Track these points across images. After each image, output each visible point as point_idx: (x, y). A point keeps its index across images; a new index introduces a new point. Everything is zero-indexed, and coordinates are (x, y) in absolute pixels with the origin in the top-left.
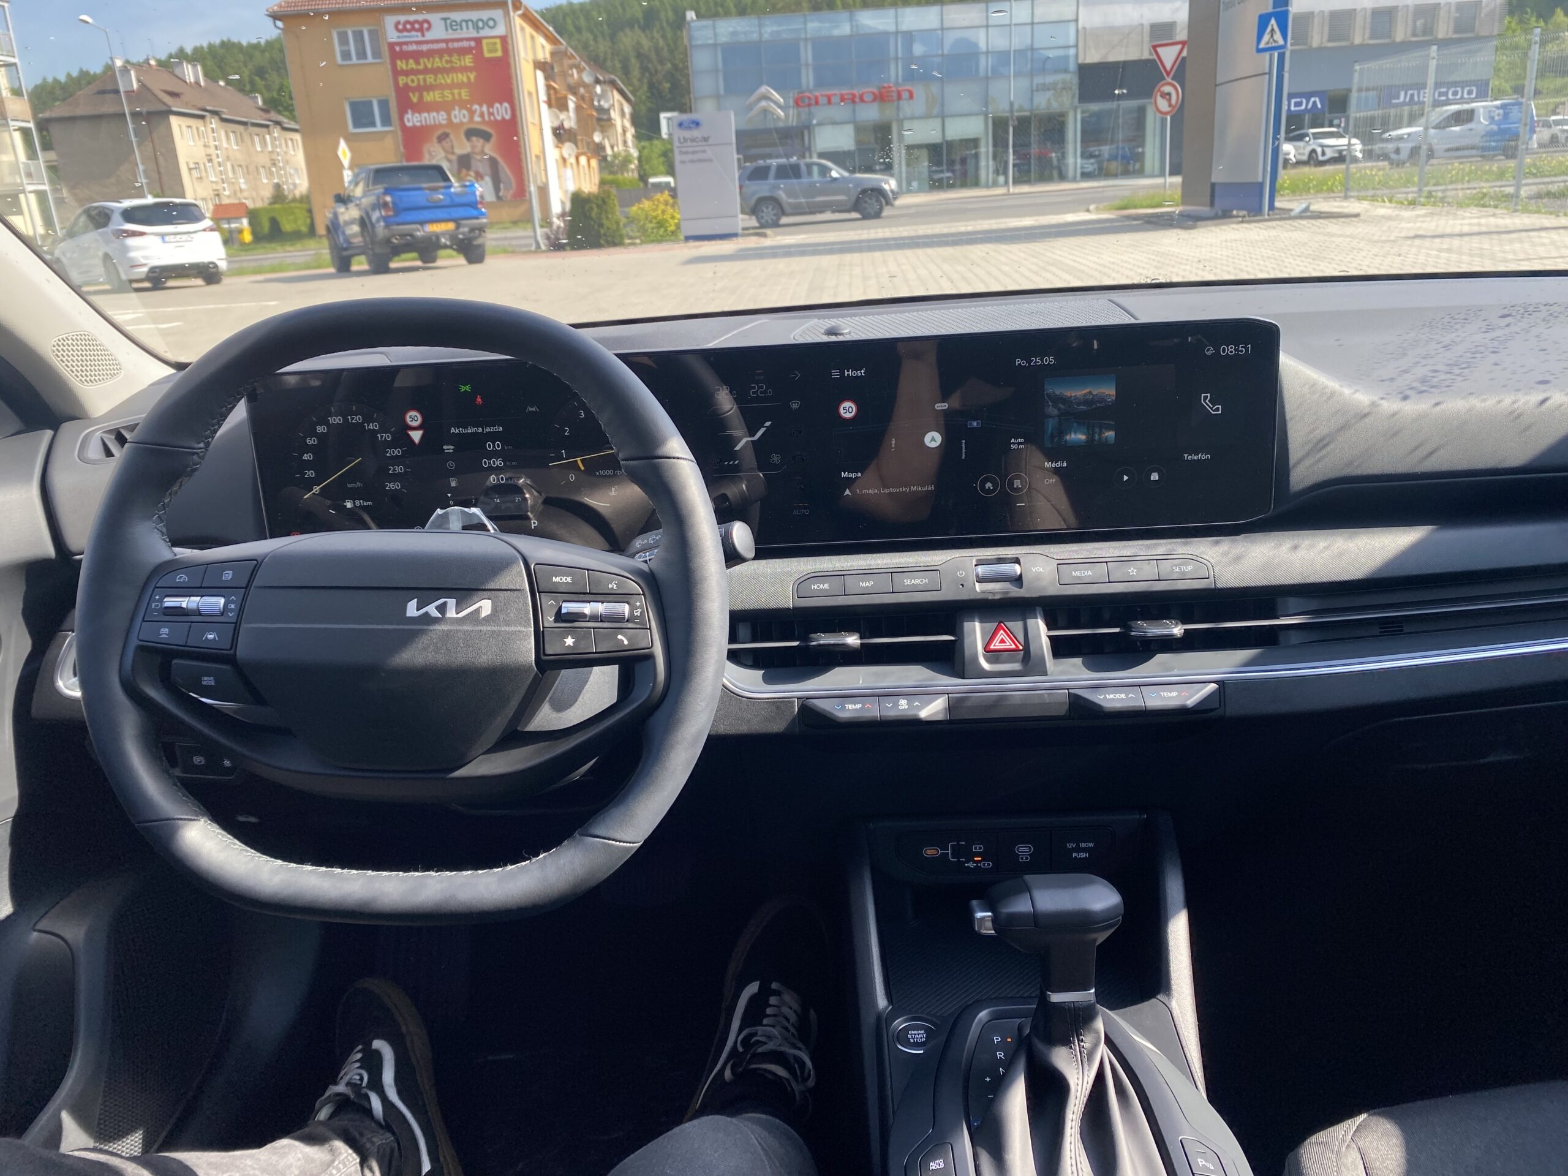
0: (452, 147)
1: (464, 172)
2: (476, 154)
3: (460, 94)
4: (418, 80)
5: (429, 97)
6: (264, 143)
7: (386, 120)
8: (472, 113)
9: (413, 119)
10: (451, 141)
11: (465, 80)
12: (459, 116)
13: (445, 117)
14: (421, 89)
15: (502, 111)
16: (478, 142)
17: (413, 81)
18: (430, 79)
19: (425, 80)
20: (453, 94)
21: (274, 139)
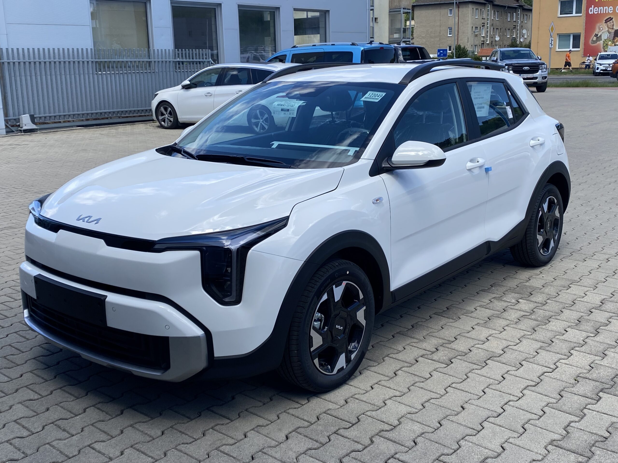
6: (512, 17)
7: (579, 11)
9: (593, 10)
10: (613, 22)
21: (517, 15)
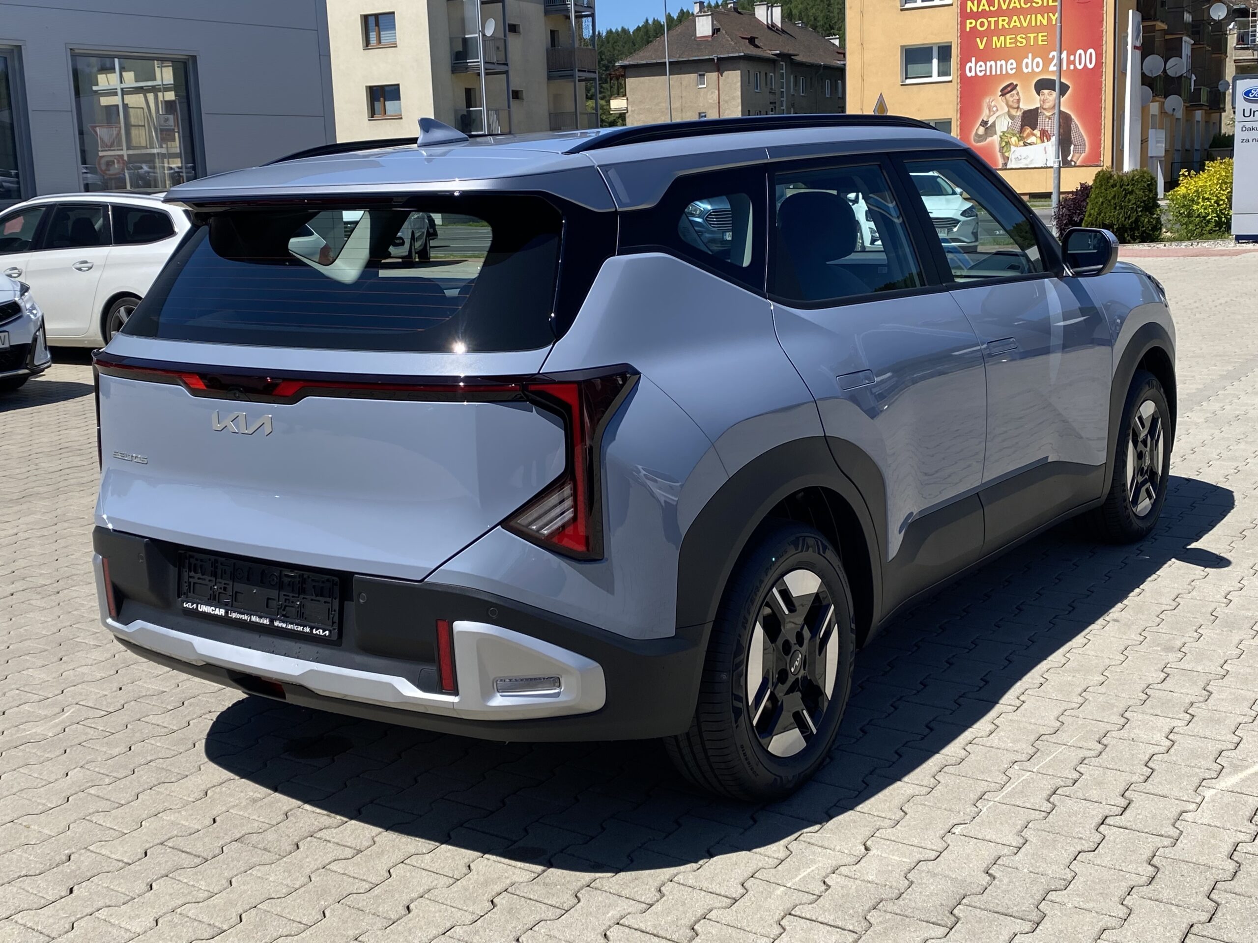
0: (1018, 101)
1: (1028, 130)
2: (1045, 109)
3: (1036, 38)
4: (989, 23)
5: (997, 42)
6: (834, 89)
7: (944, 70)
8: (1047, 62)
9: (974, 68)
10: (1018, 94)
11: (1045, 22)
12: (1033, 66)
13: (1015, 66)
14: (989, 34)
15: (1085, 59)
16: (1050, 96)
17: (982, 24)
18: (1003, 22)
19: (996, 22)
20: (1028, 39)
